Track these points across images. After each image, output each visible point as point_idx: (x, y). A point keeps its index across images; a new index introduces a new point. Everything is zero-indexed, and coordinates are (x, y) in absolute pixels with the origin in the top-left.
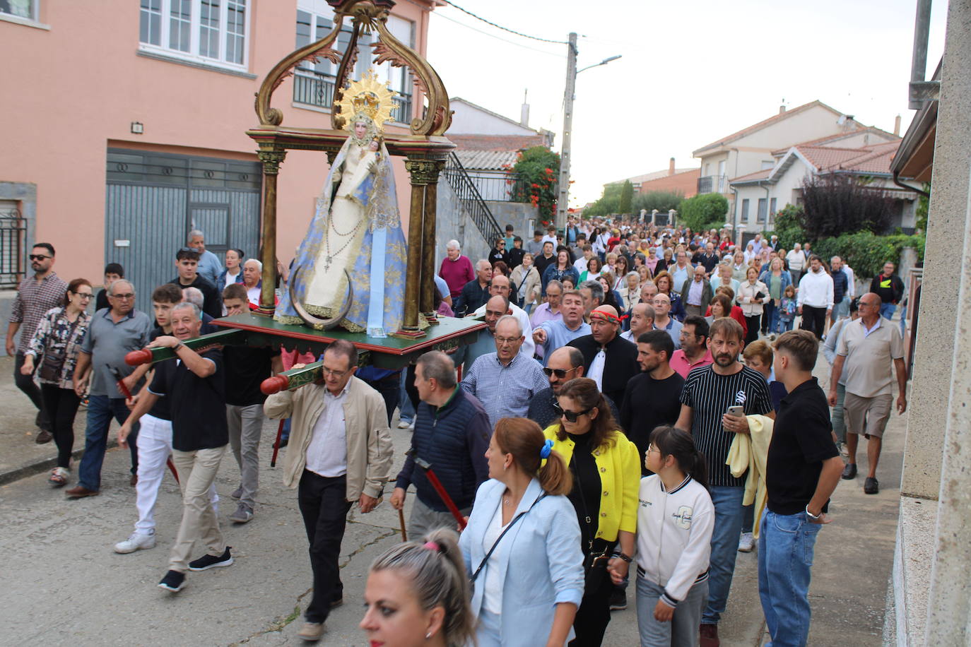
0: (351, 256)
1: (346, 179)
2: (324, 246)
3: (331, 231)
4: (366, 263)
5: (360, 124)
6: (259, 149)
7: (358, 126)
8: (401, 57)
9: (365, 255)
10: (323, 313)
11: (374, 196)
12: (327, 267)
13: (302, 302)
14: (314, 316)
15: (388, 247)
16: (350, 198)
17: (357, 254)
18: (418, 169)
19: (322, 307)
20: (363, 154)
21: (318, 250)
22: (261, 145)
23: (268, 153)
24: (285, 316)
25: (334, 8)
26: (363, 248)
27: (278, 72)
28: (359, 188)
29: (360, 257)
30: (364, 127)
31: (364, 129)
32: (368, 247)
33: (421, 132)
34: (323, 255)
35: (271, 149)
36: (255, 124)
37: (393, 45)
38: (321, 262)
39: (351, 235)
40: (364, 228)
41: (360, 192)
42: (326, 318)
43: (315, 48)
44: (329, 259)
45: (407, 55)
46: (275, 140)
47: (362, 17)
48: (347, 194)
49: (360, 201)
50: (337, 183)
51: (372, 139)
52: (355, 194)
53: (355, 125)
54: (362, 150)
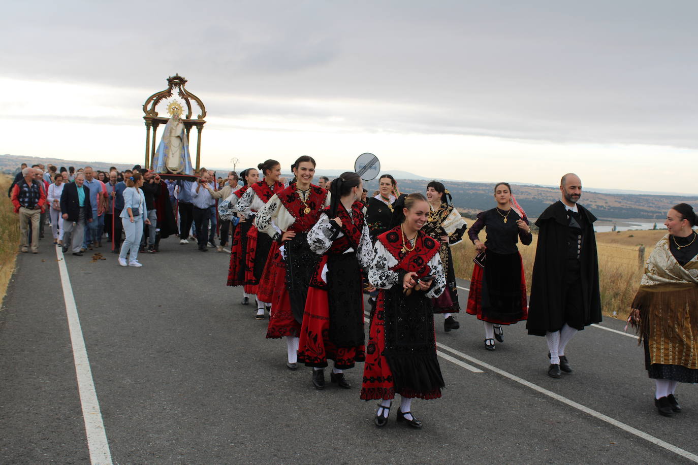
0: (180, 153)
1: (173, 131)
2: (170, 150)
4: (184, 155)
6: (146, 122)
7: (176, 116)
8: (191, 97)
9: (183, 153)
10: (175, 169)
11: (185, 136)
12: (173, 156)
13: (168, 166)
14: (173, 170)
16: (178, 137)
20: (178, 124)
24: (163, 171)
25: (168, 82)
26: (182, 151)
29: (182, 154)
33: (201, 118)
34: (171, 153)
35: (151, 122)
36: (144, 115)
38: (170, 156)
39: (178, 147)
40: (181, 146)
42: (176, 171)
43: (163, 93)
44: (173, 154)
45: (193, 96)
47: (176, 84)
48: (177, 135)
49: (182, 138)
50: (171, 132)
51: (179, 120)
52: (181, 135)
53: (174, 116)
54: (177, 123)
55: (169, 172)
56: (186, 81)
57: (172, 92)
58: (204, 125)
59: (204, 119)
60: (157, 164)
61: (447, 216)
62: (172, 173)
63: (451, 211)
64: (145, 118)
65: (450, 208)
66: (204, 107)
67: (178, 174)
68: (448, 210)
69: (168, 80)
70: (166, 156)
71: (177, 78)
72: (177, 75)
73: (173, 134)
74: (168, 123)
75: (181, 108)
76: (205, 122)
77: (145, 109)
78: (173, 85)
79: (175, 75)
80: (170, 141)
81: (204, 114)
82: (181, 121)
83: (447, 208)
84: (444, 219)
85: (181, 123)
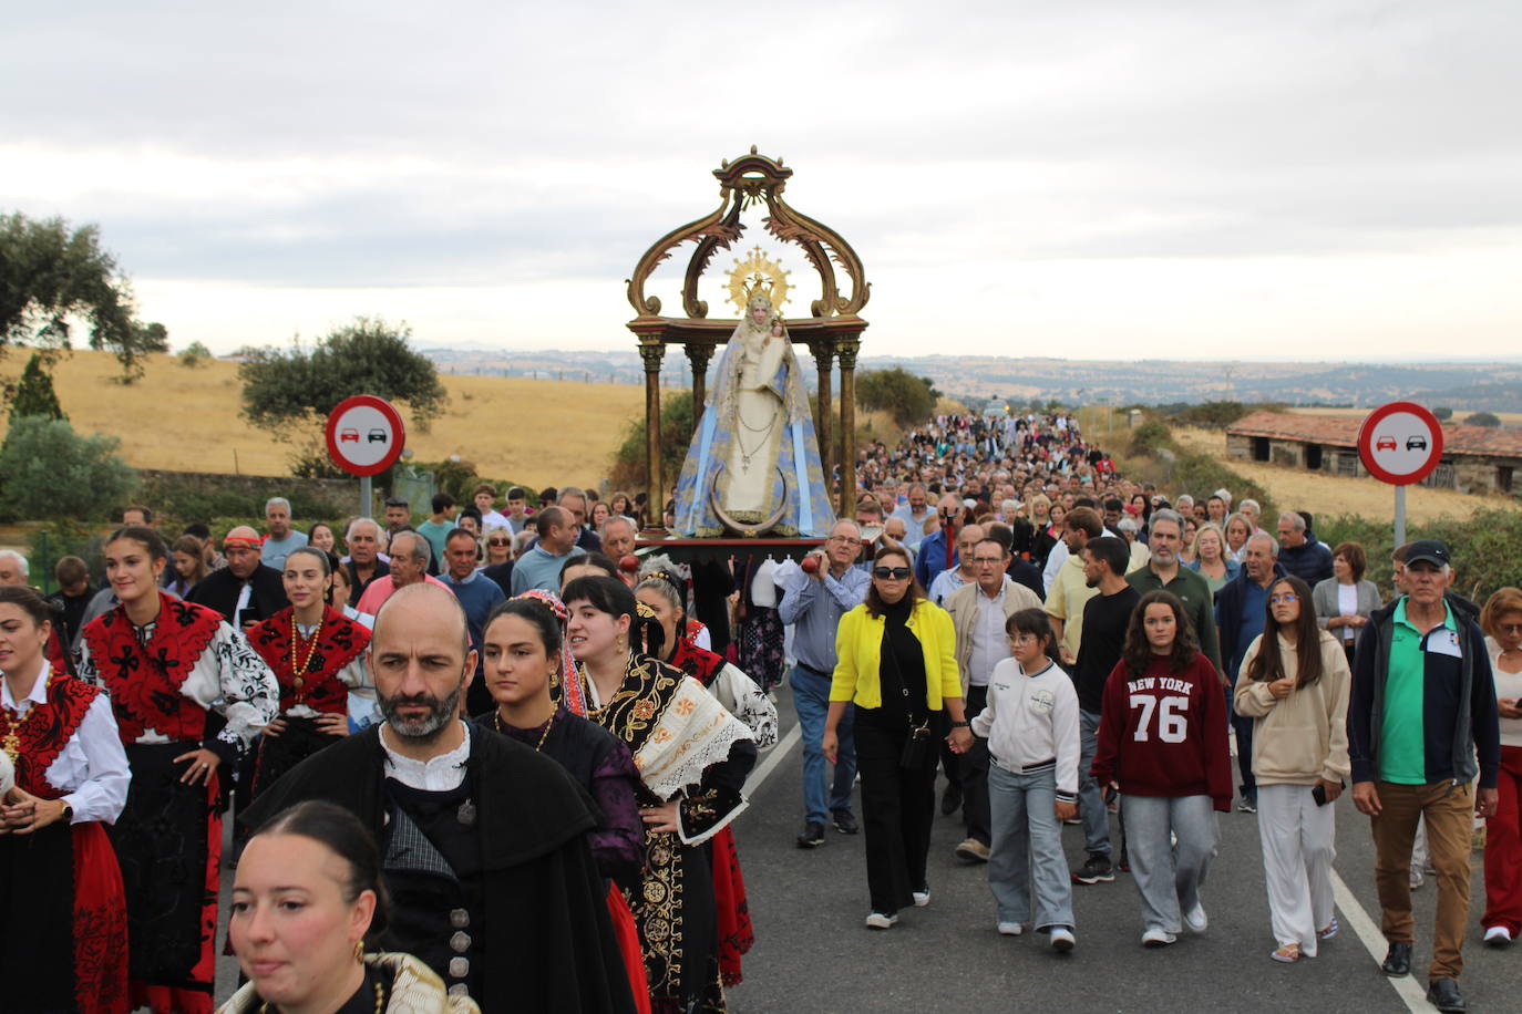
0: (773, 453)
1: (749, 370)
2: (737, 446)
3: (741, 428)
4: (790, 459)
5: (760, 308)
6: (641, 343)
7: (757, 310)
8: (810, 232)
9: (788, 451)
10: (753, 517)
11: (791, 384)
12: (745, 468)
13: (722, 507)
14: (741, 522)
15: (806, 442)
16: (765, 390)
17: (777, 450)
18: (851, 350)
19: (751, 512)
20: (766, 342)
21: (729, 451)
22: (641, 338)
23: (653, 346)
24: (703, 527)
25: (720, 182)
26: (783, 443)
27: (653, 255)
28: (775, 378)
29: (782, 453)
30: (764, 310)
31: (762, 314)
32: (789, 442)
33: (849, 310)
34: (737, 454)
35: (657, 342)
36: (633, 314)
37: (800, 219)
38: (736, 464)
39: (768, 430)
40: (779, 423)
41: (777, 382)
42: (756, 523)
43: (699, 226)
44: (746, 459)
45: (820, 230)
46: (664, 332)
47: (753, 188)
48: (758, 386)
49: (778, 392)
50: (740, 376)
51: (773, 324)
52: (774, 384)
53: (752, 309)
54: (762, 336)
55: (729, 532)
56: (789, 173)
57: (742, 221)
58: (863, 337)
59: (862, 314)
60: (691, 504)
61: (651, 722)
62: (738, 535)
63: (666, 694)
64: (633, 328)
65: (662, 682)
66: (860, 267)
67: (762, 535)
68: (653, 691)
69: (717, 174)
70: (719, 468)
71: (753, 162)
72: (754, 151)
73: (750, 382)
74: (733, 339)
75: (783, 276)
76: (862, 326)
77: (635, 292)
78: (745, 194)
79: (747, 153)
80: (737, 407)
81: (862, 295)
82: (778, 328)
83: (649, 684)
84: (641, 737)
85: (782, 334)
